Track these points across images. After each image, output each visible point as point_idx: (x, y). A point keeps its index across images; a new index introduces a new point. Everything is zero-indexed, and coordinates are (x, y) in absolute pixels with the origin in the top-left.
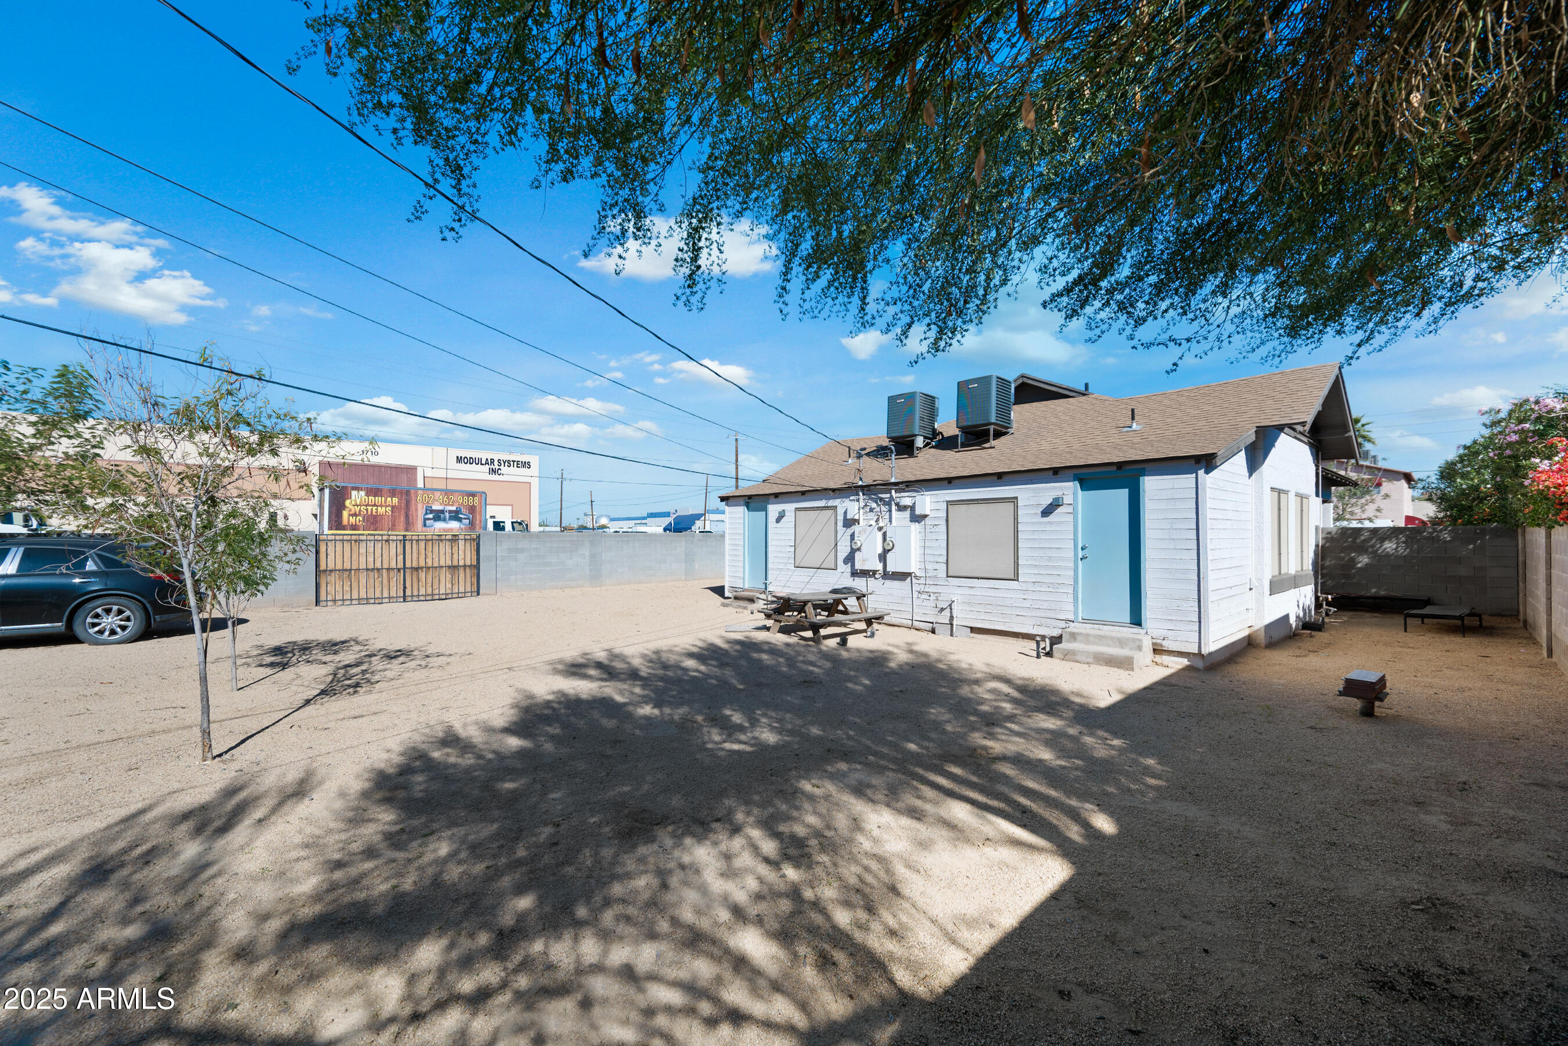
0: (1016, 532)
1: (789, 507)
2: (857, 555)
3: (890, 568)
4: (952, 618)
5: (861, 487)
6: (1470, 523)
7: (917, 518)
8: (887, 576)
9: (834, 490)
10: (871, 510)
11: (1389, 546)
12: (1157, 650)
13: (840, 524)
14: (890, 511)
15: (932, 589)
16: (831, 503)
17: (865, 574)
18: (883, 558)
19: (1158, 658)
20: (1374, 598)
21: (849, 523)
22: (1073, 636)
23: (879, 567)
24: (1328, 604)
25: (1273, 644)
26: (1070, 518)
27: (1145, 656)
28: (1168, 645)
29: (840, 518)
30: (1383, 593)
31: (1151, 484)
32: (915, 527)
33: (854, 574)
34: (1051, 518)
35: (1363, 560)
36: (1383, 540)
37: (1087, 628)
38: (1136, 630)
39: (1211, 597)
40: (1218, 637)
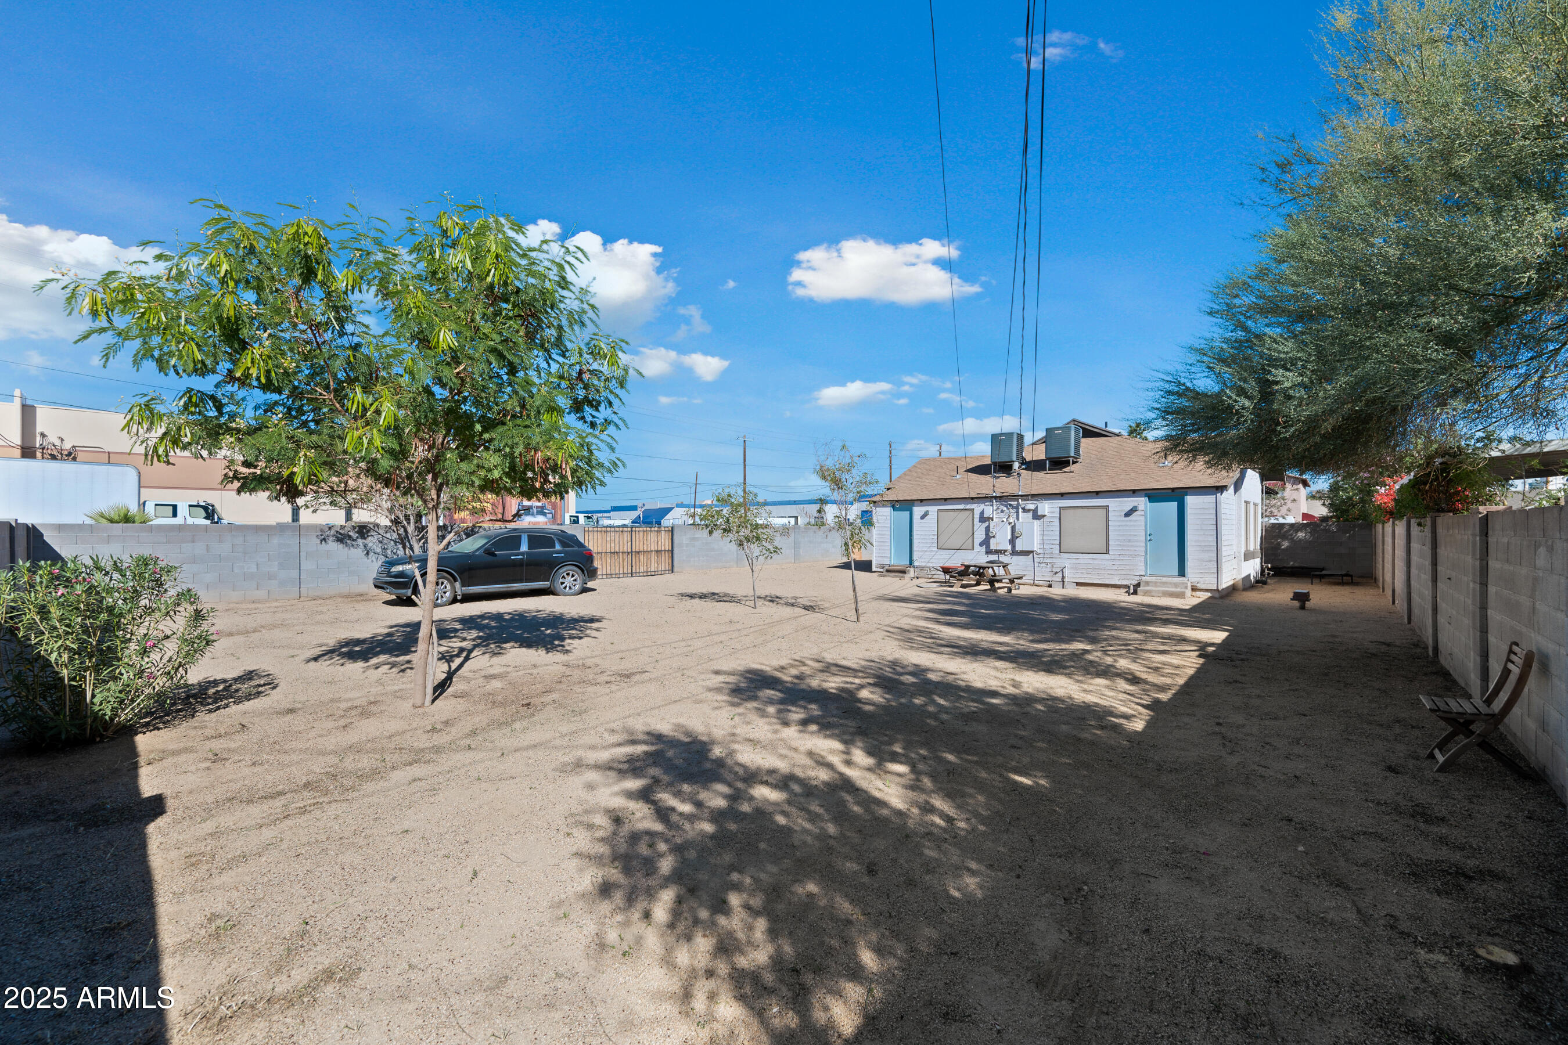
0: (1108, 526)
1: (933, 509)
2: (992, 541)
3: (1018, 548)
4: (1063, 577)
5: (995, 497)
6: (1347, 520)
7: (1037, 516)
8: (1014, 553)
9: (972, 498)
10: (1002, 511)
11: (1301, 535)
12: (1194, 589)
13: (977, 520)
14: (1018, 512)
15: (1048, 561)
16: (969, 507)
17: (998, 552)
18: (1012, 542)
19: (1194, 594)
20: (1292, 568)
21: (983, 519)
22: (1147, 583)
23: (1009, 548)
24: (1269, 569)
25: (1245, 589)
26: (1143, 518)
27: (1189, 592)
28: (1200, 586)
29: (977, 516)
30: (1296, 565)
31: (1190, 500)
32: (1036, 523)
33: (989, 552)
34: (1130, 518)
35: (1285, 544)
36: (1297, 531)
37: (1153, 579)
38: (1181, 579)
39: (1224, 560)
40: (1226, 582)
